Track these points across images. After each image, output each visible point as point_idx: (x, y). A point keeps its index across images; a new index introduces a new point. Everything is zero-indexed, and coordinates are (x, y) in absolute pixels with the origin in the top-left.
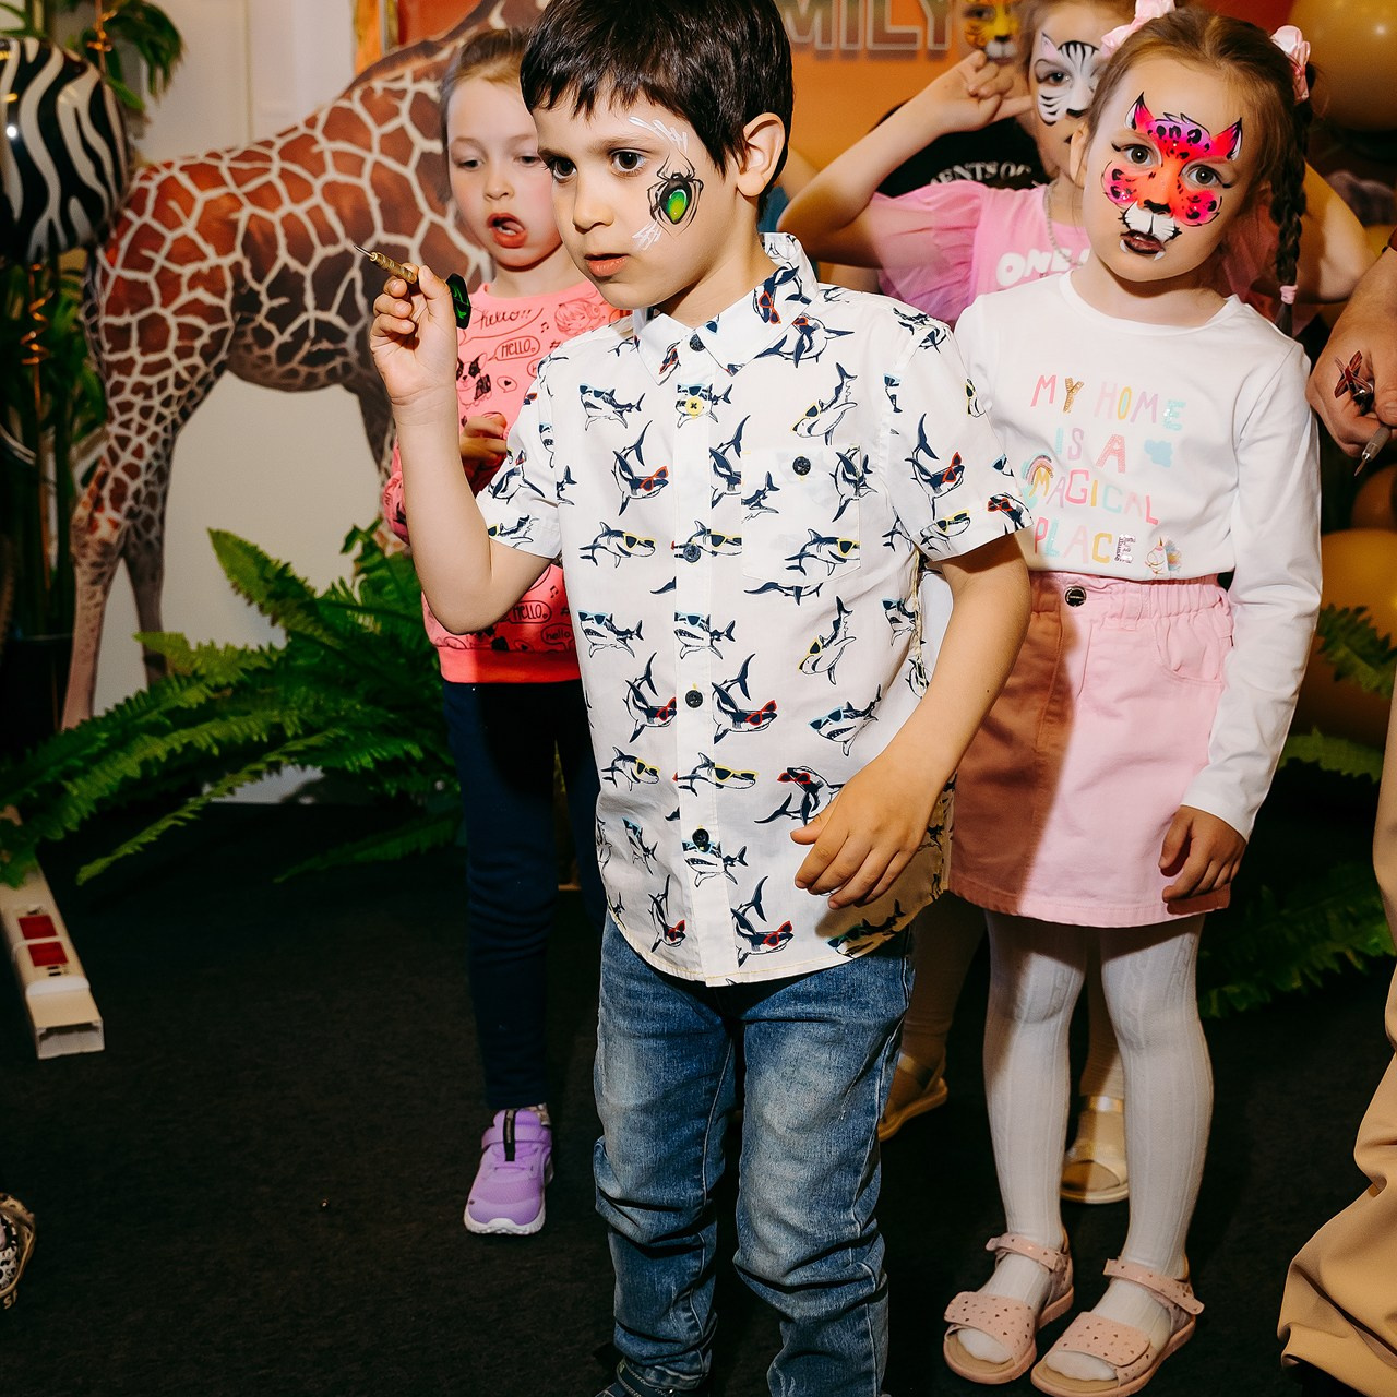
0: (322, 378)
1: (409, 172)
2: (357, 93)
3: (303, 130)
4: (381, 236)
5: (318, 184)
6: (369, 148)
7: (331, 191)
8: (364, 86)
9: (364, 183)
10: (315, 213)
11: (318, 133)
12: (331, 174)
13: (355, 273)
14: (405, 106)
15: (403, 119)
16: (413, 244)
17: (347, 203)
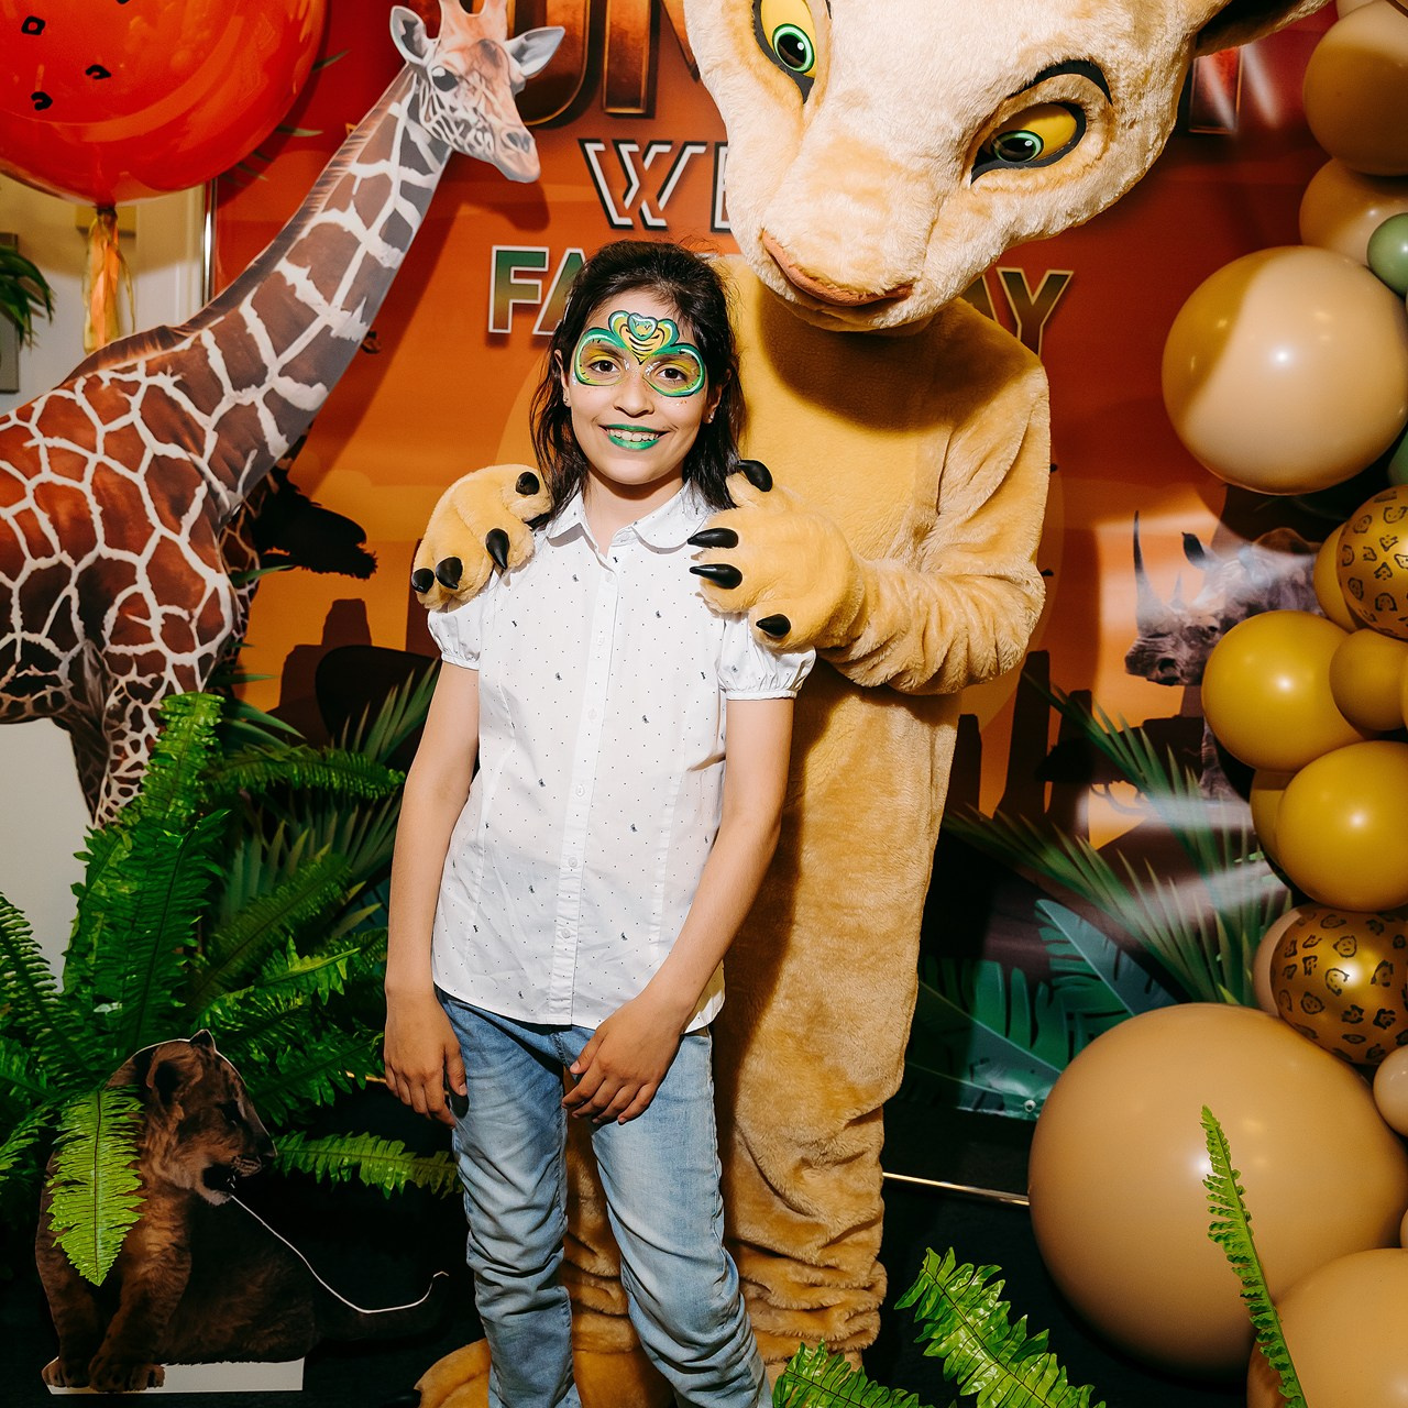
0: (29, 708)
1: (138, 478)
2: (81, 382)
3: (15, 421)
4: (103, 549)
5: (30, 486)
6: (94, 450)
7: (46, 494)
8: (89, 375)
9: (85, 487)
10: (25, 518)
11: (32, 426)
12: (47, 475)
13: (71, 590)
14: (136, 401)
15: (134, 416)
16: (141, 562)
17: (63, 509)
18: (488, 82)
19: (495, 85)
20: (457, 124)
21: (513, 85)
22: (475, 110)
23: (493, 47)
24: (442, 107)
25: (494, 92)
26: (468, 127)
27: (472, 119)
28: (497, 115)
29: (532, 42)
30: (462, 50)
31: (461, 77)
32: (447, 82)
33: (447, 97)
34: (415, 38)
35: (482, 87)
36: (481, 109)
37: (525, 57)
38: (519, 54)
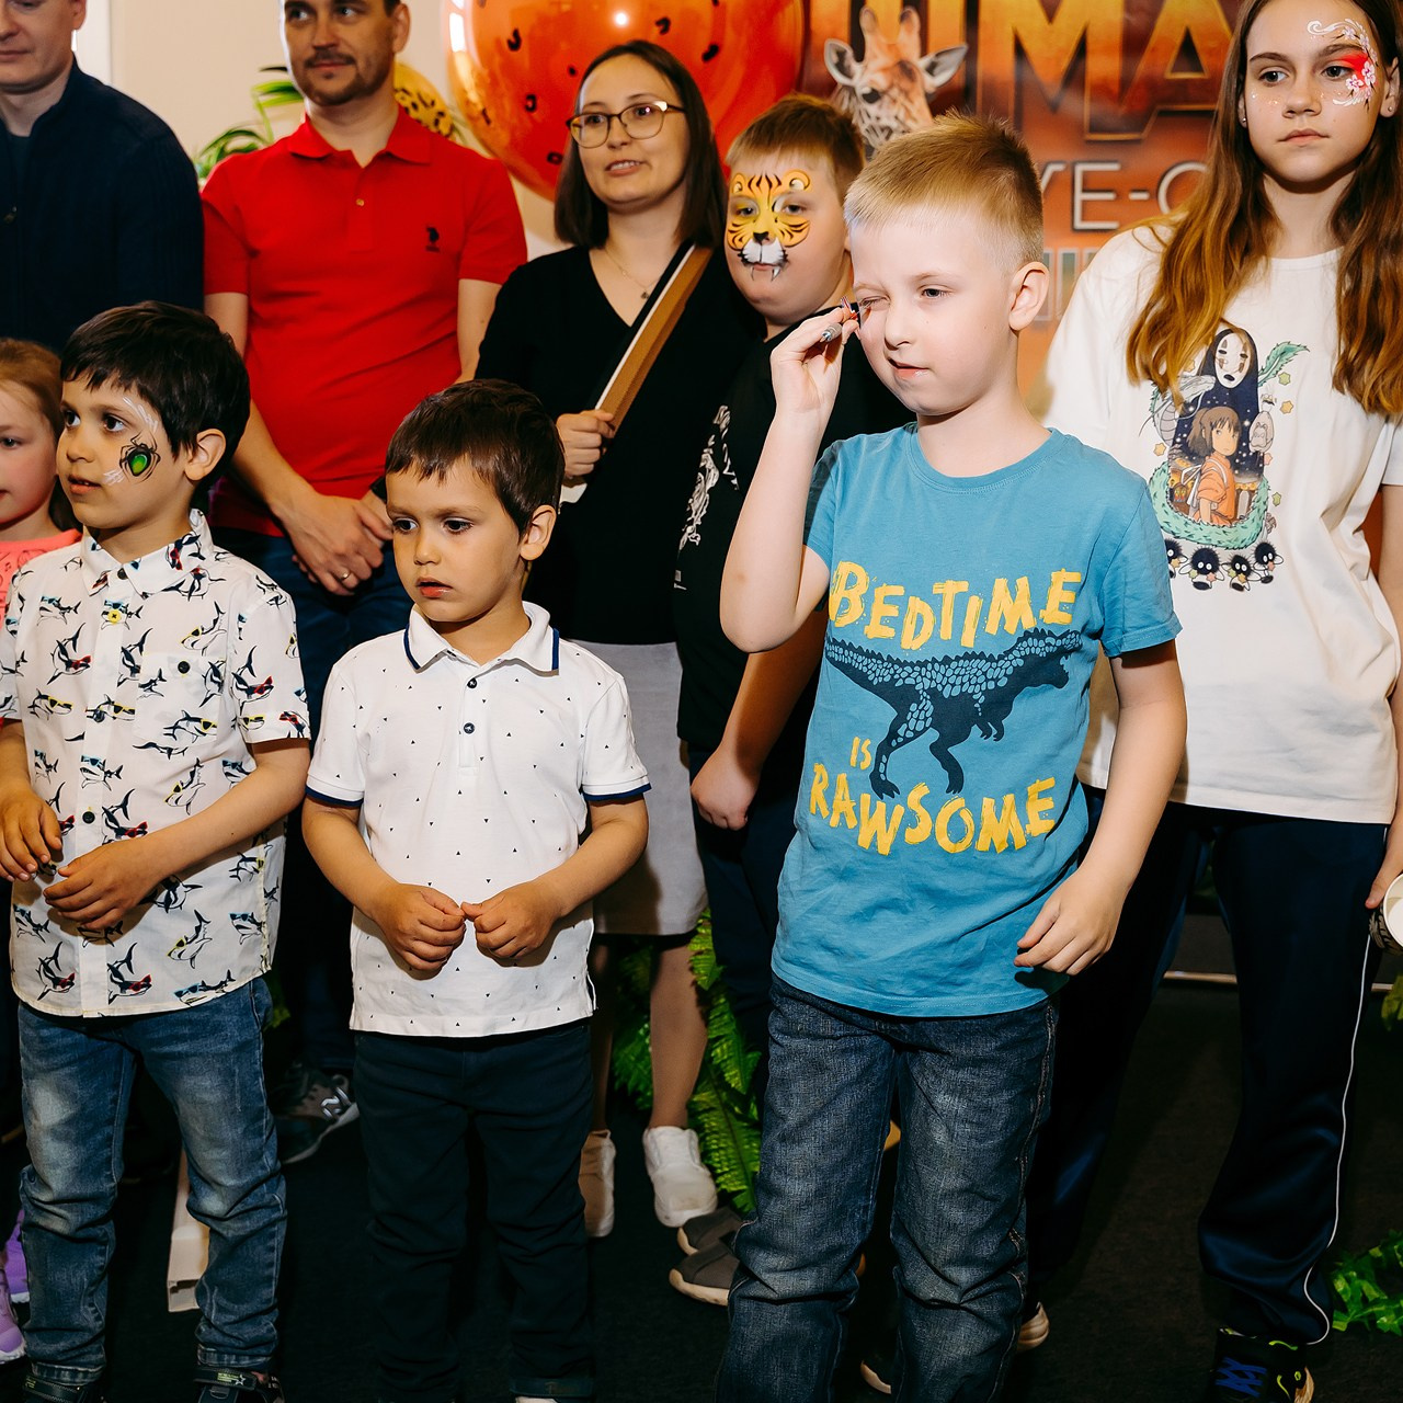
18: (906, 94)
19: (912, 95)
20: (882, 130)
21: (927, 95)
22: (896, 118)
23: (908, 66)
24: (869, 116)
25: (911, 102)
26: (890, 131)
27: (894, 124)
28: (915, 120)
29: (943, 59)
30: (884, 70)
31: (885, 92)
32: (873, 96)
33: (873, 109)
34: (846, 63)
35: (901, 99)
36: (902, 116)
37: (937, 70)
38: (931, 69)
